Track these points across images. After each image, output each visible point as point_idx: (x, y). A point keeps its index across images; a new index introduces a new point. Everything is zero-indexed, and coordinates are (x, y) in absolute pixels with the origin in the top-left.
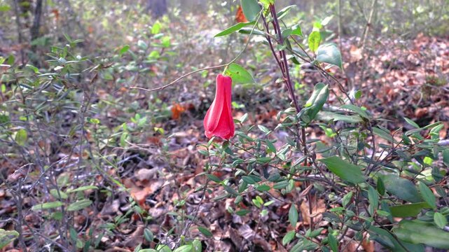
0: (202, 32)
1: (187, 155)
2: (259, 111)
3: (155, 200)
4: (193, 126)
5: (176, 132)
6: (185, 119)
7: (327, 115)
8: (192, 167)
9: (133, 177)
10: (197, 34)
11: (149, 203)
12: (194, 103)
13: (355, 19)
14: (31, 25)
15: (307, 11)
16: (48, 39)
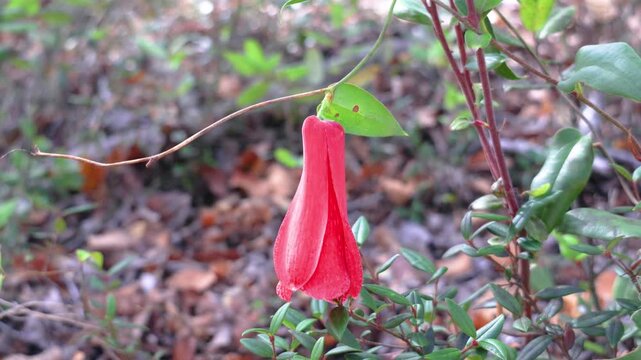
1: (141, 307)
4: (144, 212)
5: (100, 232)
6: (119, 191)
7: (595, 220)
8: (160, 344)
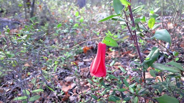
0: (99, 14)
1: (88, 71)
2: (122, 51)
3: (72, 92)
4: (92, 56)
6: (89, 53)
9: (64, 80)
10: (97, 15)
11: (70, 93)
12: (93, 46)
13: (168, 8)
14: (30, 12)
15: (146, 4)
16: (36, 18)
